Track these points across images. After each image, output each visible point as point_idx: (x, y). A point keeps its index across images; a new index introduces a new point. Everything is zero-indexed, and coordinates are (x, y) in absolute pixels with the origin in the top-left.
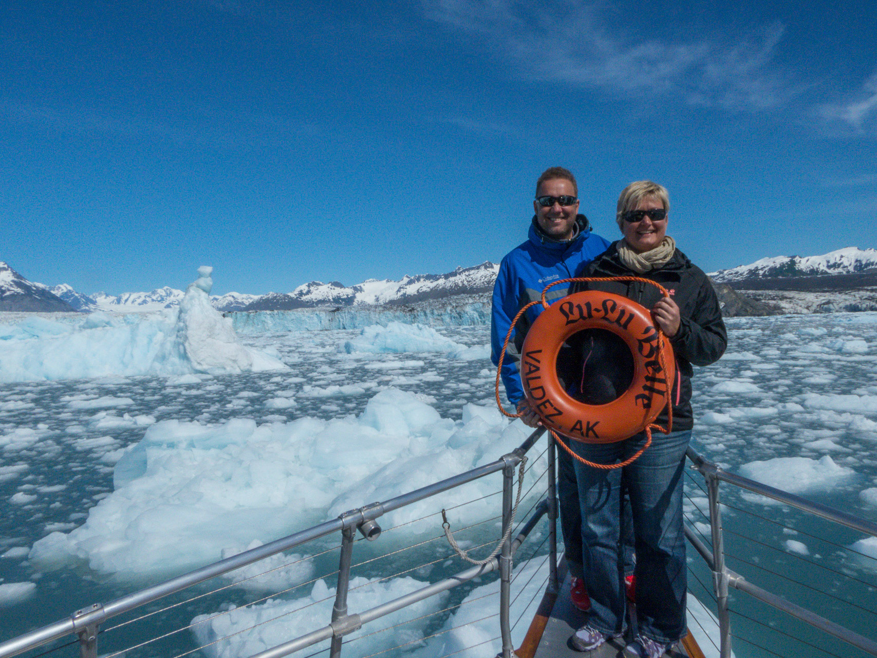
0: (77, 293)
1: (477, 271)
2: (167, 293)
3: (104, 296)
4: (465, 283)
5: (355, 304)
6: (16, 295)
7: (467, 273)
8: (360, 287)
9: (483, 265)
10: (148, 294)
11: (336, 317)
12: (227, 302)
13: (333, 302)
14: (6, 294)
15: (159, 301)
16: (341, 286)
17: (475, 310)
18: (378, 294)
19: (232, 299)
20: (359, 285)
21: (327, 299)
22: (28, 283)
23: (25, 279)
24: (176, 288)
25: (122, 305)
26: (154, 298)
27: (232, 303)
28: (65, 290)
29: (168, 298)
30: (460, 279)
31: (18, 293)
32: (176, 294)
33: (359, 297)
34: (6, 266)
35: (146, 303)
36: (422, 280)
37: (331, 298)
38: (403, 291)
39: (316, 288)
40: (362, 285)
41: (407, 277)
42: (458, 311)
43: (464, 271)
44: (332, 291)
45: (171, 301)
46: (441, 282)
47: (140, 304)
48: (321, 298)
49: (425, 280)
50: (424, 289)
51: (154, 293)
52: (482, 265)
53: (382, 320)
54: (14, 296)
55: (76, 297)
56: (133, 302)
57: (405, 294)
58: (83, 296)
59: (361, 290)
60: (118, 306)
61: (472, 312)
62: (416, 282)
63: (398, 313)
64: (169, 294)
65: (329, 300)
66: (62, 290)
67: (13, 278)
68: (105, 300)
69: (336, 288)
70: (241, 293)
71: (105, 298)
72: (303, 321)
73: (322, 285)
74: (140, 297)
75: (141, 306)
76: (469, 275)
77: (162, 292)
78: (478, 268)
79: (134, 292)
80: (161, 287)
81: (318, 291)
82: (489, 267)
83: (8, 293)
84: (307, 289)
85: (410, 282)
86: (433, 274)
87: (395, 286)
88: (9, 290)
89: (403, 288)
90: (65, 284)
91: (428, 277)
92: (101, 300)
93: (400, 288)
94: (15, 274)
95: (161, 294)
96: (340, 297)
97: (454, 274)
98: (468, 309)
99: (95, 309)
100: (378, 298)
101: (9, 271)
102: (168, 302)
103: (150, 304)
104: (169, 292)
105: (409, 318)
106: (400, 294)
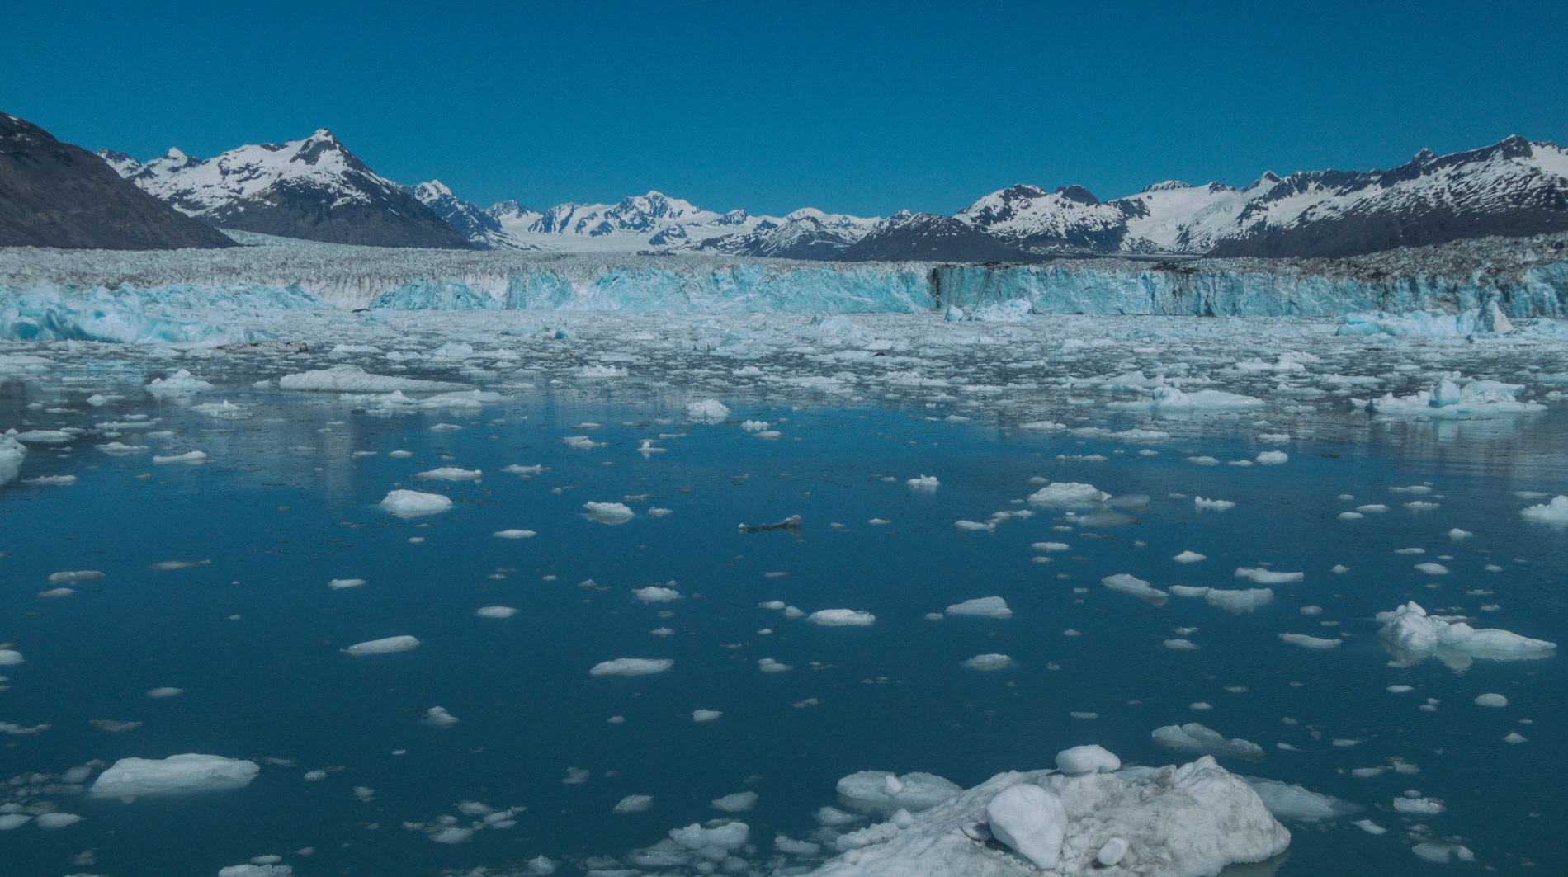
0: (460, 203)
1: (1481, 165)
2: (655, 208)
3: (516, 211)
4: (1447, 197)
5: (1125, 247)
6: (355, 207)
7: (1448, 169)
8: (1139, 201)
9: (1501, 146)
10: (611, 208)
11: (1192, 284)
12: (800, 233)
13: (1068, 241)
14: (335, 204)
15: (636, 227)
16: (1089, 199)
17: (1548, 279)
18: (1186, 221)
19: (811, 226)
20: (1136, 197)
21: (1052, 233)
22: (375, 178)
23: (368, 170)
24: (677, 197)
25: (555, 233)
26: (626, 218)
27: (811, 237)
28: (436, 196)
29: (657, 220)
30: (1432, 186)
31: (360, 202)
32: (676, 210)
33: (1136, 229)
34: (330, 138)
35: (608, 231)
36: (1312, 186)
37: (1061, 230)
38: (1256, 217)
39: (1023, 204)
40: (1143, 197)
41: (1270, 177)
42: (1501, 281)
43: (1442, 163)
44: (1065, 211)
45: (664, 228)
46: (1373, 193)
47: (593, 233)
48: (1037, 229)
49: (1319, 188)
50: (1322, 212)
51: (626, 206)
52: (1496, 148)
53: (1304, 295)
54: (353, 207)
55: (460, 212)
56: (579, 227)
57: (1261, 224)
58: (474, 211)
59: (1141, 211)
60: (545, 237)
61: (1541, 285)
62: (1296, 192)
63: (1343, 282)
64: (659, 211)
65: (1057, 233)
66: (430, 195)
67: (346, 168)
68: (517, 222)
69: (1075, 204)
70: (828, 211)
71: (519, 216)
72: (1112, 291)
73: (1039, 196)
74: (595, 214)
75: (598, 237)
76: (1460, 176)
77: (642, 203)
78: (1484, 155)
79: (581, 203)
80: (643, 193)
81: (1031, 210)
82: (1517, 154)
83: (339, 202)
84: (1001, 204)
85: (1279, 193)
86: (1346, 171)
87: (1237, 201)
88: (342, 195)
89: (1257, 207)
90: (436, 182)
91: (1330, 180)
92: (511, 220)
93: (1250, 207)
94: (348, 158)
95: (642, 208)
96: (1086, 227)
97: (1411, 172)
98: (1530, 277)
99: (499, 242)
100: (1187, 234)
101: (338, 152)
102: (657, 231)
103: (615, 233)
104: (659, 205)
105: (1369, 295)
106: (1247, 224)
